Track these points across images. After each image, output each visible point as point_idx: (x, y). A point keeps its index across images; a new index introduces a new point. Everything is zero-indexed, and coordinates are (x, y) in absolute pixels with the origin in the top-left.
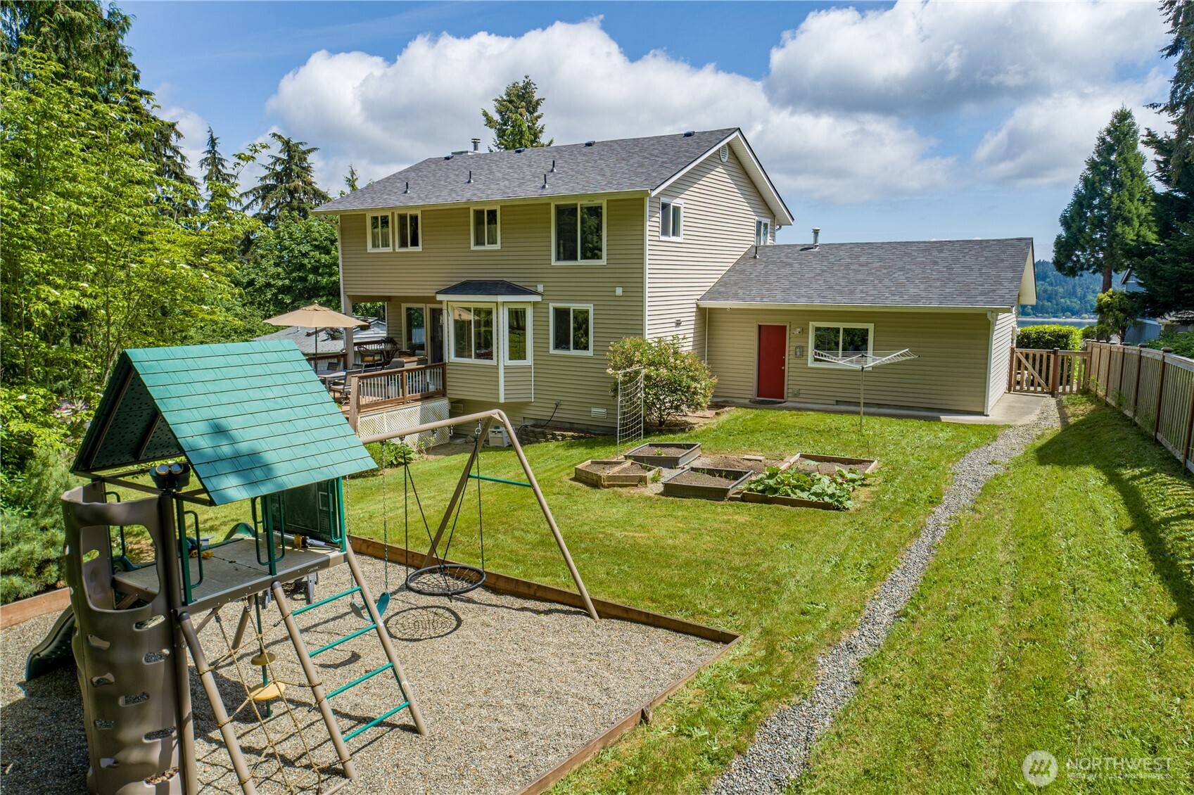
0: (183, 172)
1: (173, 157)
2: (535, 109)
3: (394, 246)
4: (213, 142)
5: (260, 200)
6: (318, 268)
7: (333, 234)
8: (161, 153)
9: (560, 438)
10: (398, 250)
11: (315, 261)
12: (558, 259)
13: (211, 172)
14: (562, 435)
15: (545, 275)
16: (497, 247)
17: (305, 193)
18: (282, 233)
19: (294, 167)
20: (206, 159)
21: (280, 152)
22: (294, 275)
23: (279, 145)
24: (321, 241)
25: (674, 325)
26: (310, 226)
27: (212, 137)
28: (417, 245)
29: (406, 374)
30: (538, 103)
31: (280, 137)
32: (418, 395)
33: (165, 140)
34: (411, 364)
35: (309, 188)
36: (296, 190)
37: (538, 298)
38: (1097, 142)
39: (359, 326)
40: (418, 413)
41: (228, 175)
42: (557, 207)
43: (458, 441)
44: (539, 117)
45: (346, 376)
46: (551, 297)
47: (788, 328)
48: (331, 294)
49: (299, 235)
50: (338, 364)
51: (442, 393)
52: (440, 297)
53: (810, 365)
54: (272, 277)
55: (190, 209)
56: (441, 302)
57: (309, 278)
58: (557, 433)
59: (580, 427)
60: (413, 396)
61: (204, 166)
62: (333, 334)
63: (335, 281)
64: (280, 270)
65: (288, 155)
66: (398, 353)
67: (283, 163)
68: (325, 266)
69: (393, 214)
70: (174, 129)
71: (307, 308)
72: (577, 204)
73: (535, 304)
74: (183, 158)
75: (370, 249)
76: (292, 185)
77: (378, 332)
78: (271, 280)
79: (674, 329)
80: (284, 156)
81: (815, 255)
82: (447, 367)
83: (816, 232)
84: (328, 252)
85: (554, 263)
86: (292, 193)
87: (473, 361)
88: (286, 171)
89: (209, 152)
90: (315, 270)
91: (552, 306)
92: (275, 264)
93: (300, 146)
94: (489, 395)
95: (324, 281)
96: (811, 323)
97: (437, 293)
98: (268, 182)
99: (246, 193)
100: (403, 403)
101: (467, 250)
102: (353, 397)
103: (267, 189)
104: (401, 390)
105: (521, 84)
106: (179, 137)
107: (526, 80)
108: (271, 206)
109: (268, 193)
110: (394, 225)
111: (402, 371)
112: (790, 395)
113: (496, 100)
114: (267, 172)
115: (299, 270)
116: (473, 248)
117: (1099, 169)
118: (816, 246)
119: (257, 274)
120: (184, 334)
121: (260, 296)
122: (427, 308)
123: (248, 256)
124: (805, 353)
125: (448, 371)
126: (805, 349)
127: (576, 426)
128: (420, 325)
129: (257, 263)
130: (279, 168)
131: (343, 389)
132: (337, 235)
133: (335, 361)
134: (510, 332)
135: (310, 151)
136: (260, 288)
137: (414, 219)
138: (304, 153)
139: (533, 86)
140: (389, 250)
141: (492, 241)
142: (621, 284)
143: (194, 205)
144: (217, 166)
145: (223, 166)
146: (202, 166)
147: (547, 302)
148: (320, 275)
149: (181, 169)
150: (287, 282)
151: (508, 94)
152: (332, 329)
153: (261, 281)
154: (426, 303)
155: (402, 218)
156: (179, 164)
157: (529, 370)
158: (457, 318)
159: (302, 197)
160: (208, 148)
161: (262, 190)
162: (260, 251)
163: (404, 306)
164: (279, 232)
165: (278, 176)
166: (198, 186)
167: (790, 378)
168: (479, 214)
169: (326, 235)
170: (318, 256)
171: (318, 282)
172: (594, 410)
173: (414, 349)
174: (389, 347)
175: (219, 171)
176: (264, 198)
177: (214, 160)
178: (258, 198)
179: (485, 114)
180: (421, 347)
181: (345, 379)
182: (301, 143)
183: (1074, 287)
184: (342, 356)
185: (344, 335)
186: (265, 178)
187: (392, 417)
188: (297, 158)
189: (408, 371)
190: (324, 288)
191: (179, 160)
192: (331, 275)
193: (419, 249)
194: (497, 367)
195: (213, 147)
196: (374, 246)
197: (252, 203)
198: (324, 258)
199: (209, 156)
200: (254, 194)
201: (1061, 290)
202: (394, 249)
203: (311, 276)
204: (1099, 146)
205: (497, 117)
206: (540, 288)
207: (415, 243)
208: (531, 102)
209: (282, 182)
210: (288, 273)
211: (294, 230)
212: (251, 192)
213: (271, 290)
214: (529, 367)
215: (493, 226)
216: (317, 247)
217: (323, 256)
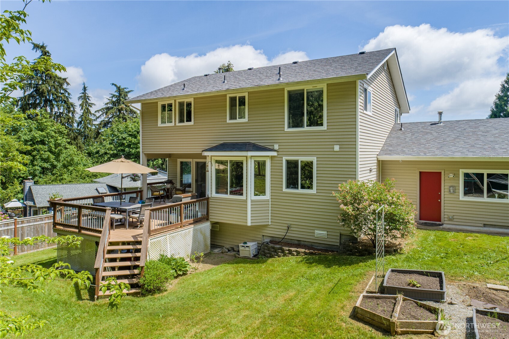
0: (68, 101)
1: (64, 93)
3: (175, 122)
4: (85, 89)
5: (104, 114)
6: (130, 145)
7: (138, 129)
8: (58, 91)
9: (295, 253)
10: (178, 124)
11: (129, 142)
12: (289, 127)
13: (83, 102)
14: (296, 251)
15: (280, 138)
16: (246, 120)
17: (126, 111)
18: (114, 129)
19: (121, 99)
20: (81, 97)
21: (115, 92)
22: (119, 148)
23: (115, 89)
24: (132, 132)
25: (369, 171)
26: (128, 125)
27: (84, 87)
28: (191, 121)
29: (183, 206)
31: (115, 85)
32: (191, 220)
33: (61, 85)
34: (186, 198)
35: (128, 108)
36: (122, 109)
37: (274, 154)
38: (501, 87)
39: (151, 173)
40: (192, 232)
41: (91, 104)
42: (289, 92)
43: (216, 251)
45: (141, 208)
46: (285, 153)
47: (443, 174)
48: (136, 158)
49: (122, 129)
50: (136, 198)
51: (206, 218)
52: (206, 154)
53: (461, 199)
54: (108, 149)
55: (70, 117)
56: (205, 157)
57: (126, 150)
58: (293, 249)
59: (306, 243)
60: (187, 222)
61: (80, 100)
62: (134, 178)
63: (138, 151)
64: (112, 146)
65: (119, 94)
66: (174, 189)
67: (116, 97)
68: (134, 144)
69: (175, 101)
70: (65, 81)
71: (116, 161)
72: (304, 90)
73: (272, 157)
74: (69, 94)
75: (160, 124)
76: (120, 107)
77: (162, 177)
78: (108, 151)
79: (369, 174)
80: (117, 94)
81: (443, 127)
82: (210, 200)
83: (440, 114)
84: (136, 137)
85: (286, 129)
86: (120, 111)
87: (229, 196)
88: (118, 100)
89: (83, 93)
90: (129, 146)
91: (285, 159)
92: (110, 143)
93: (125, 90)
94: (240, 220)
95: (133, 151)
96: (461, 170)
97: (203, 151)
98: (109, 105)
99: (98, 111)
100: (181, 227)
101: (224, 123)
102: (145, 224)
103: (108, 109)
104: (179, 217)
105: (226, 65)
106: (68, 85)
107: (229, 63)
108: (110, 116)
109: (109, 110)
110: (176, 109)
111: (181, 204)
112: (446, 219)
114: (109, 101)
115: (121, 146)
116: (228, 121)
117: (504, 99)
118: (441, 122)
119: (101, 148)
120: (61, 177)
121: (102, 159)
122: (193, 162)
123: (97, 140)
124: (457, 191)
125: (210, 203)
126: (457, 188)
127: (302, 243)
128: (189, 172)
129: (101, 143)
130: (114, 99)
131: (139, 217)
132: (141, 129)
133: (134, 195)
134: (255, 177)
135: (129, 92)
136: (102, 155)
137: (189, 105)
138: (127, 92)
139: (232, 66)
140: (172, 124)
141: (242, 116)
142: (338, 142)
143: (72, 116)
144: (86, 99)
145: (89, 99)
146: (79, 100)
147: (280, 156)
148: (132, 148)
149: (67, 99)
150: (115, 152)
152: (133, 175)
153: (102, 151)
154: (193, 158)
155: (181, 104)
156: (67, 97)
157: (268, 203)
158: (217, 168)
159: (125, 113)
160: (82, 91)
161: (106, 109)
162: (103, 137)
163: (179, 160)
164: (113, 128)
165: (114, 103)
166: (75, 107)
167: (446, 208)
168: (233, 100)
169: (135, 129)
170: (131, 139)
171: (130, 151)
172: (316, 232)
173: (185, 188)
174: (169, 186)
175: (87, 102)
176: (106, 113)
177: (85, 97)
178: (104, 113)
180: (189, 186)
181: (141, 209)
182: (125, 88)
184: (139, 192)
185: (141, 178)
186: (107, 104)
187: (173, 237)
188: (123, 94)
189: (185, 204)
190: (133, 154)
191: (67, 95)
192: (137, 148)
193: (192, 123)
194: (246, 201)
195: (85, 91)
196: (163, 122)
197: (101, 115)
198: (134, 140)
199: (83, 95)
200: (102, 111)
202: (175, 124)
203: (127, 149)
204: (502, 88)
206: (276, 147)
207: (189, 120)
209: (115, 106)
210: (116, 148)
211: (120, 127)
212: (100, 110)
213: (107, 156)
214: (268, 201)
215: (242, 107)
216: (130, 135)
217: (133, 139)
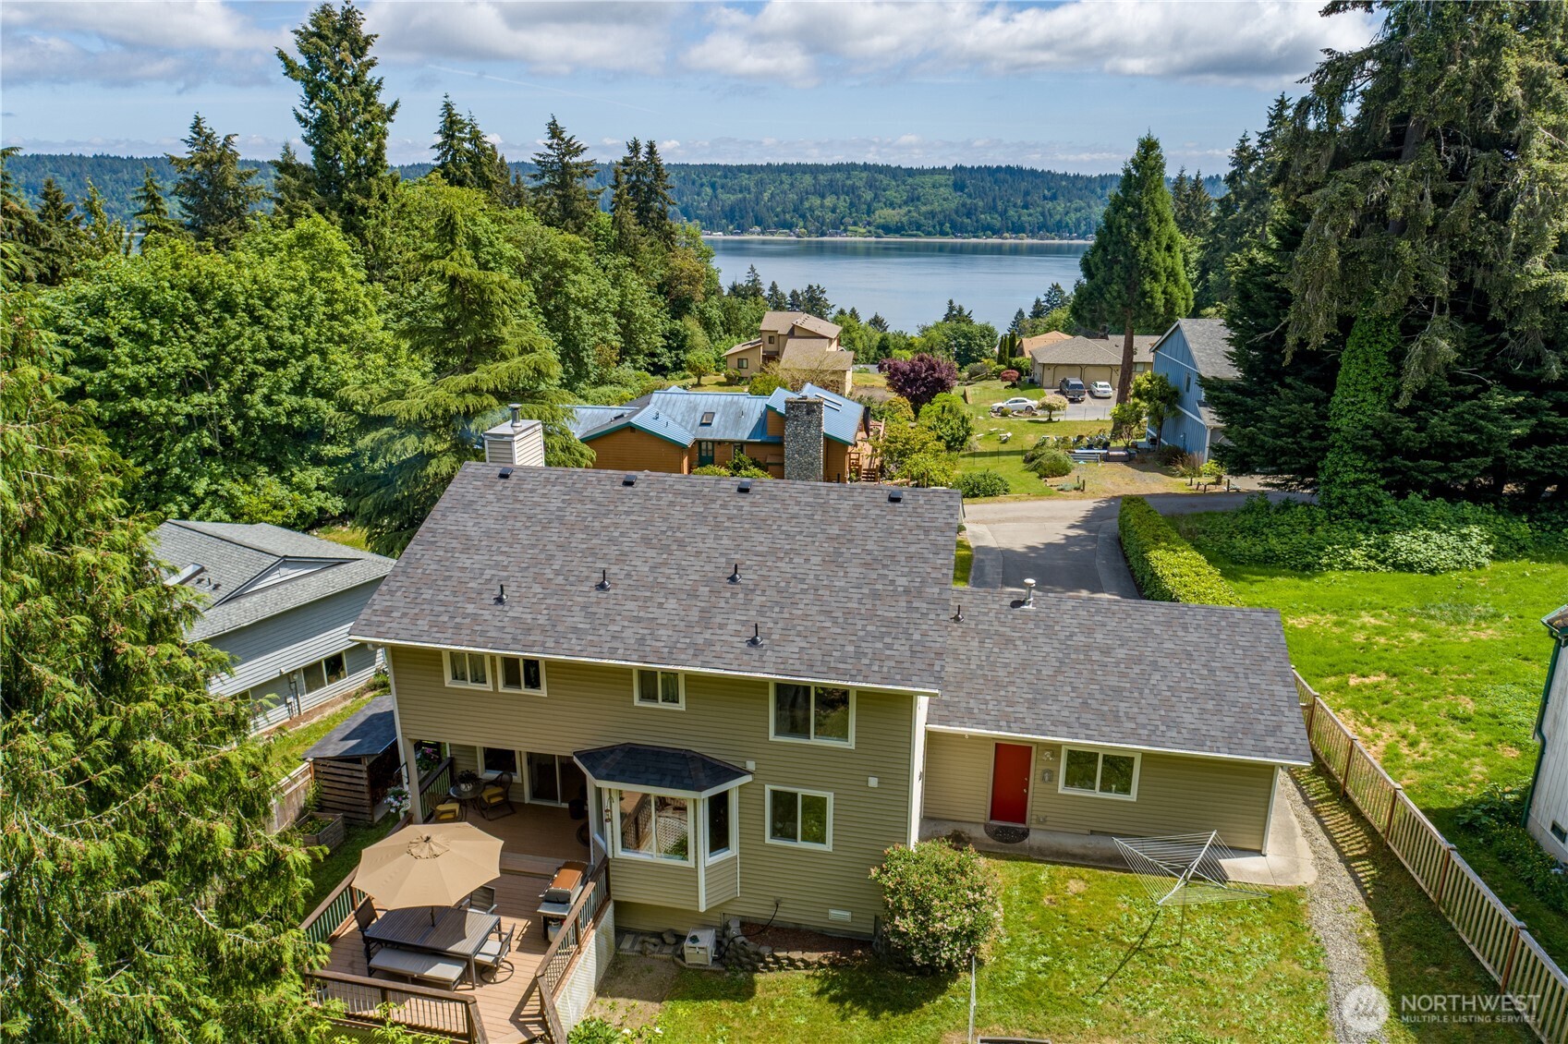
2: (363, 50)
3: (495, 684)
9: (800, 964)
10: (502, 689)
12: (778, 733)
14: (804, 960)
15: (758, 751)
16: (680, 707)
28: (538, 687)
30: (368, 41)
32: (590, 926)
37: (748, 781)
40: (593, 948)
43: (626, 945)
44: (371, 64)
46: (769, 778)
47: (1034, 749)
51: (606, 899)
53: (1060, 791)
58: (797, 955)
59: (811, 928)
60: (586, 934)
75: (448, 681)
82: (611, 864)
85: (772, 737)
87: (654, 859)
91: (768, 788)
96: (1063, 746)
101: (629, 705)
113: (296, 32)
116: (638, 703)
118: (1030, 602)
124: (1055, 779)
126: (1055, 774)
127: (804, 927)
140: (487, 688)
141: (670, 699)
142: (875, 773)
147: (761, 784)
151: (315, 23)
157: (734, 863)
167: (1035, 804)
172: (833, 911)
179: (282, 56)
183: (994, 200)
187: (572, 983)
193: (542, 692)
194: (695, 869)
196: (457, 678)
201: (981, 204)
202: (495, 688)
205: (302, 61)
206: (751, 765)
207: (534, 684)
208: (356, 41)
214: (734, 860)
